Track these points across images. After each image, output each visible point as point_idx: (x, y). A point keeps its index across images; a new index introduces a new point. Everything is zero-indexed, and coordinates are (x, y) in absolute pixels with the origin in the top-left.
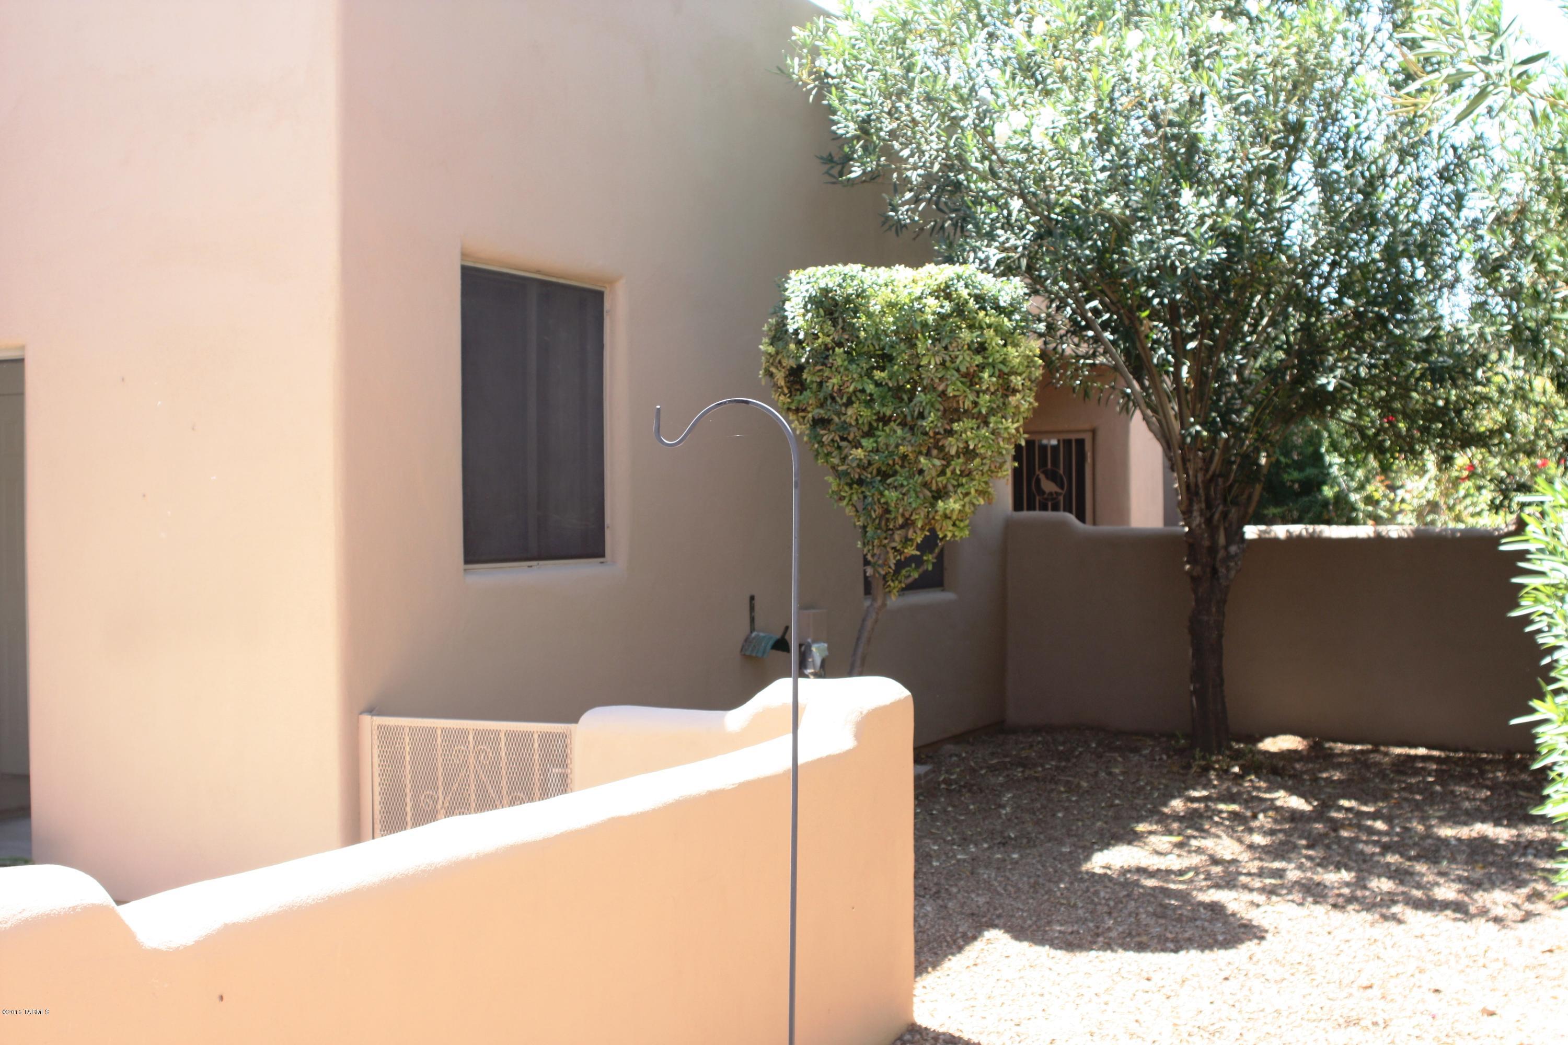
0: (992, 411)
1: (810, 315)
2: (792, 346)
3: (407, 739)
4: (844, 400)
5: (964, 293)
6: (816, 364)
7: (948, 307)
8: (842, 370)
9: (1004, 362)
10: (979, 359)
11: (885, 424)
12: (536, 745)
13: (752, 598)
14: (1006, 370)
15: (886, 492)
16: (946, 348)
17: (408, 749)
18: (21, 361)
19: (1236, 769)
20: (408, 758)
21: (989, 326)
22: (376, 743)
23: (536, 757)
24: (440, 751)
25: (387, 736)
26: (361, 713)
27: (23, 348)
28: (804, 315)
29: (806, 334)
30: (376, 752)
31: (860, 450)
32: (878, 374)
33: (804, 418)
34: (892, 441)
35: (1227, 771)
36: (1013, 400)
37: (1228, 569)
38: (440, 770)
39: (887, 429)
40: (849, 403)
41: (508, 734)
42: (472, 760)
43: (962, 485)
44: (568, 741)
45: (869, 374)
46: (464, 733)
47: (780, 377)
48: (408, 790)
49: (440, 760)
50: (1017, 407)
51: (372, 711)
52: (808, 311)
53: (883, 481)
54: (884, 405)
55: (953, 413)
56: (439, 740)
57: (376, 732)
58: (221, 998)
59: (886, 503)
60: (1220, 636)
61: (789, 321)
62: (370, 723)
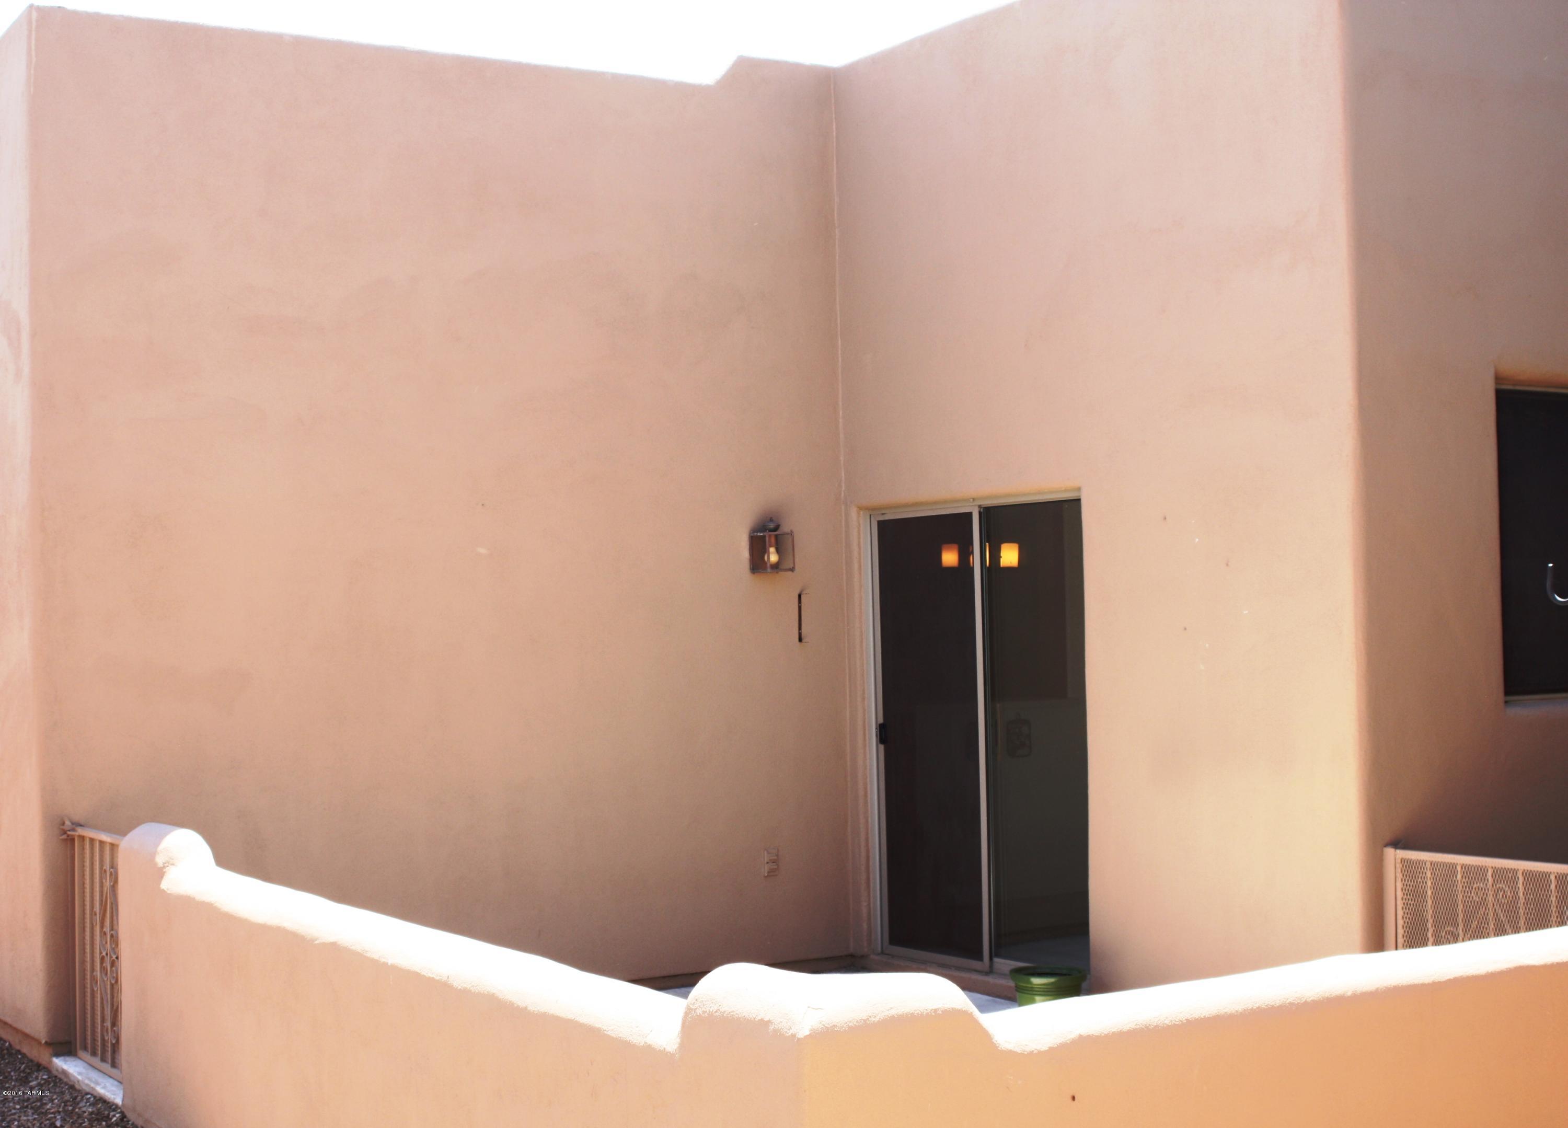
3: (1429, 874)
12: (1553, 887)
17: (1429, 883)
18: (1079, 500)
20: (1429, 893)
22: (1399, 876)
23: (1553, 899)
24: (1460, 888)
25: (1410, 870)
26: (1386, 845)
27: (1079, 489)
30: (1399, 885)
38: (1460, 907)
41: (1527, 874)
42: (1490, 898)
46: (1482, 870)
48: (1429, 925)
49: (1460, 897)
51: (1398, 843)
56: (1459, 877)
57: (1399, 866)
58: (1074, 1098)
62: (1393, 856)
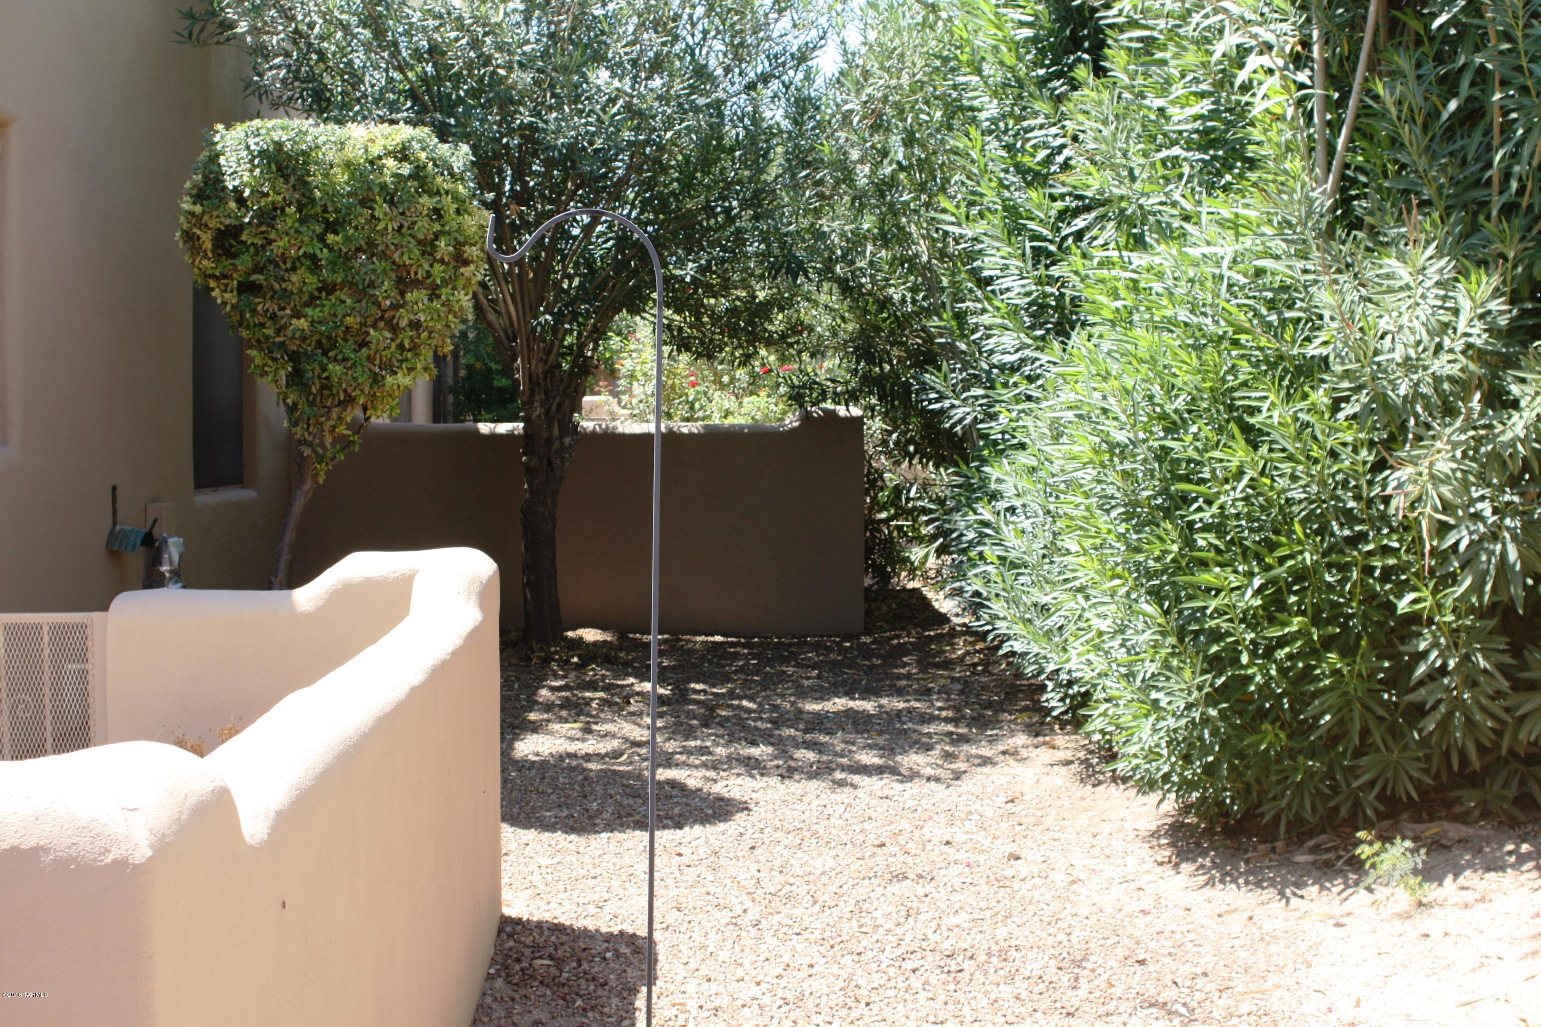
0: (445, 282)
1: (257, 171)
2: (232, 205)
4: (289, 265)
5: (423, 156)
6: (261, 223)
7: (406, 169)
8: (292, 232)
9: (459, 231)
10: (437, 227)
11: (329, 293)
12: (47, 639)
13: (114, 489)
14: (461, 239)
15: (330, 366)
16: (403, 214)
19: (575, 659)
21: (447, 193)
23: (47, 651)
28: (251, 171)
29: (252, 192)
31: (303, 320)
32: (331, 238)
33: (226, 285)
34: (340, 311)
35: (567, 662)
36: (467, 271)
37: (563, 460)
39: (332, 298)
40: (294, 269)
43: (407, 360)
44: (89, 632)
45: (322, 238)
47: (207, 240)
50: (469, 280)
52: (255, 167)
53: (325, 353)
54: (334, 272)
55: (404, 283)
58: (284, 905)
59: (327, 378)
60: (554, 527)
61: (227, 178)
